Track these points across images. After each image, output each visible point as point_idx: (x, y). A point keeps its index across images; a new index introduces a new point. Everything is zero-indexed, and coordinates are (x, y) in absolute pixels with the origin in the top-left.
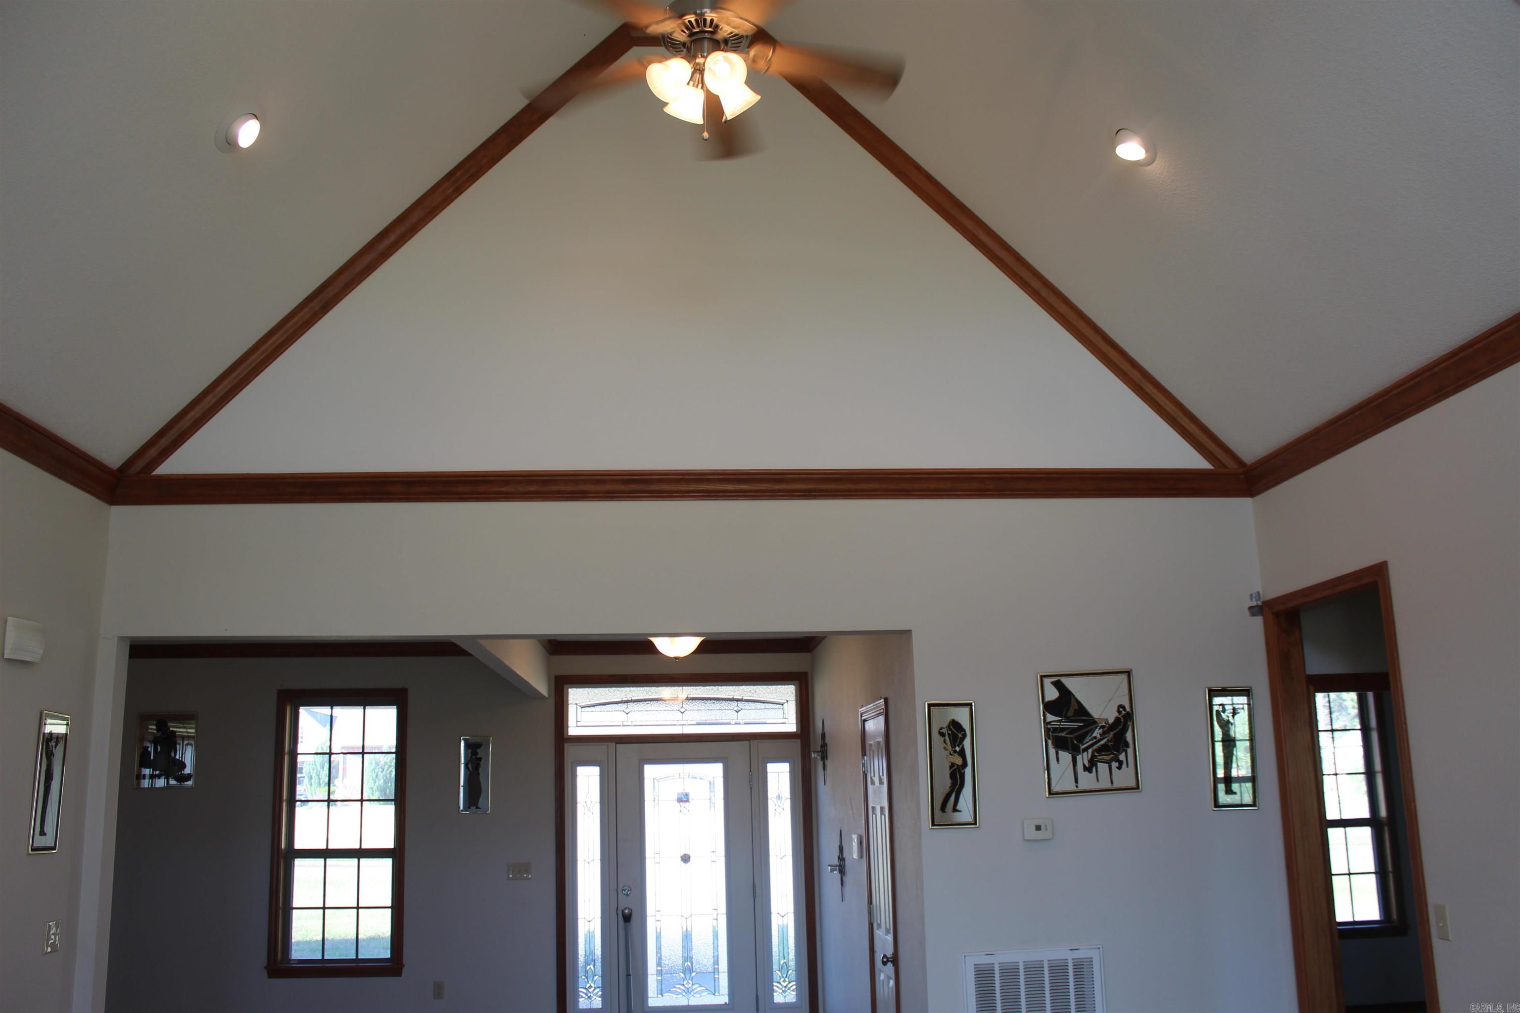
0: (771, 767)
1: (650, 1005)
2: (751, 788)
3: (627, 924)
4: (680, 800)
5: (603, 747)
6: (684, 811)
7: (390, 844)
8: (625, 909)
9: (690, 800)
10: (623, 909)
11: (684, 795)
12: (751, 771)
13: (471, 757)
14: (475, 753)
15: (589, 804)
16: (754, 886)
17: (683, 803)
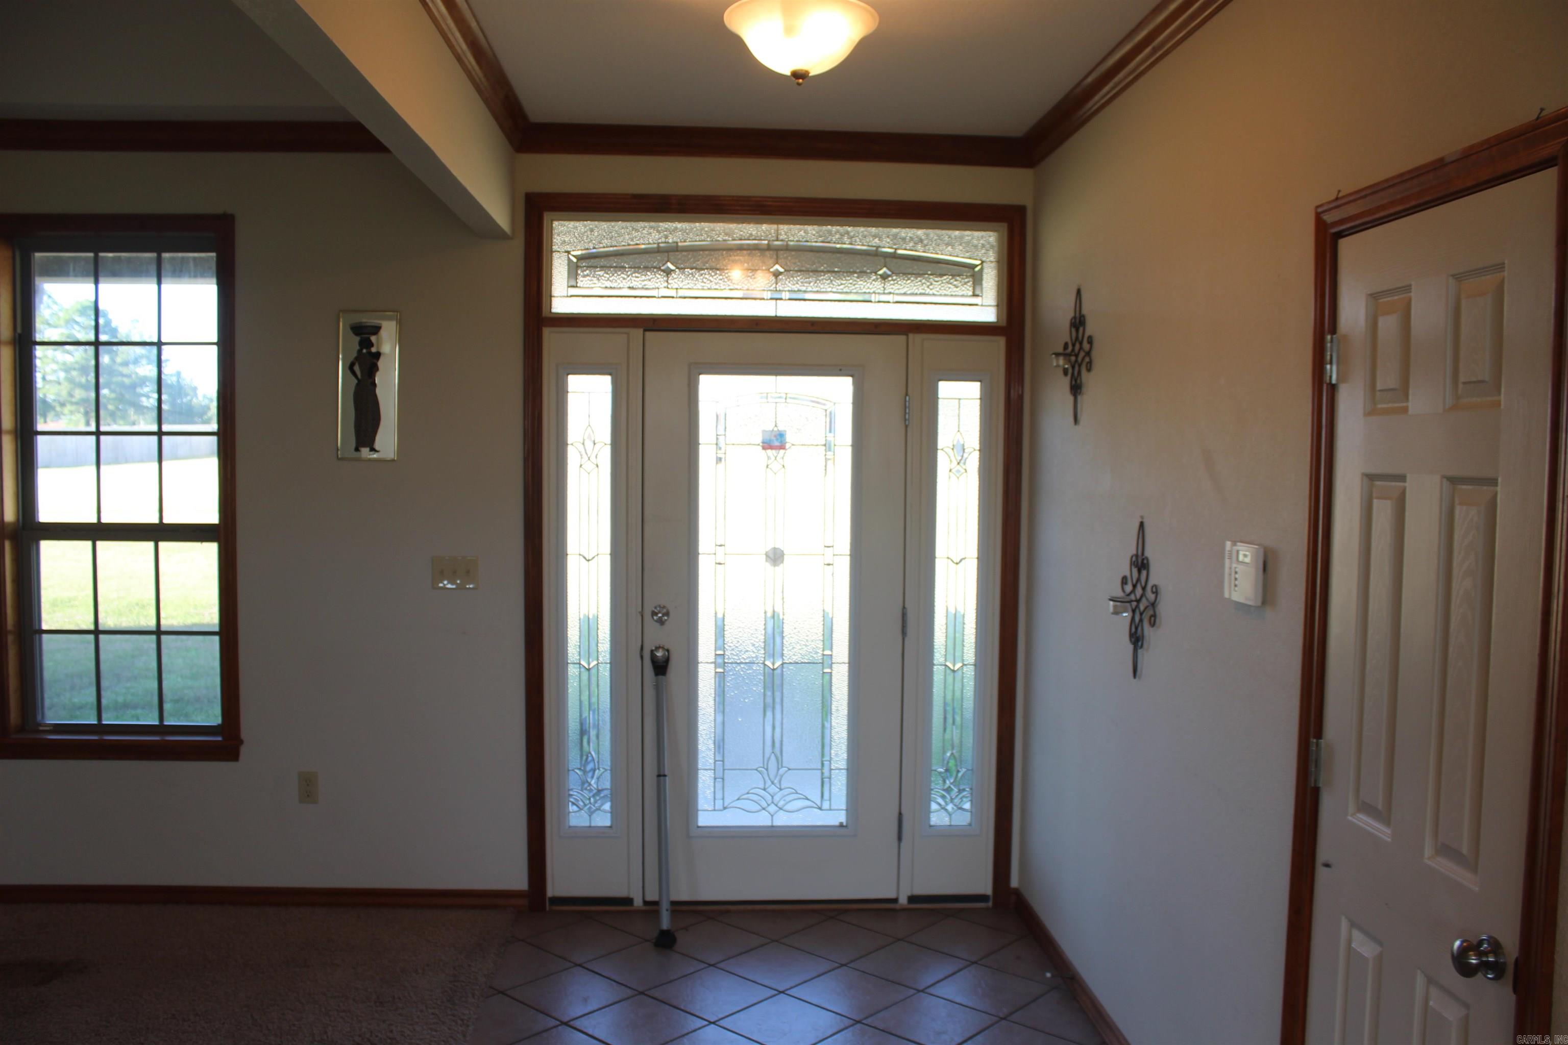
0: (946, 389)
1: (700, 824)
2: (906, 427)
3: (660, 677)
4: (767, 445)
5: (618, 337)
6: (775, 466)
7: (212, 516)
8: (657, 648)
9: (787, 446)
10: (654, 648)
11: (775, 436)
12: (907, 394)
13: (360, 351)
14: (366, 343)
15: (589, 444)
16: (904, 615)
17: (774, 451)
